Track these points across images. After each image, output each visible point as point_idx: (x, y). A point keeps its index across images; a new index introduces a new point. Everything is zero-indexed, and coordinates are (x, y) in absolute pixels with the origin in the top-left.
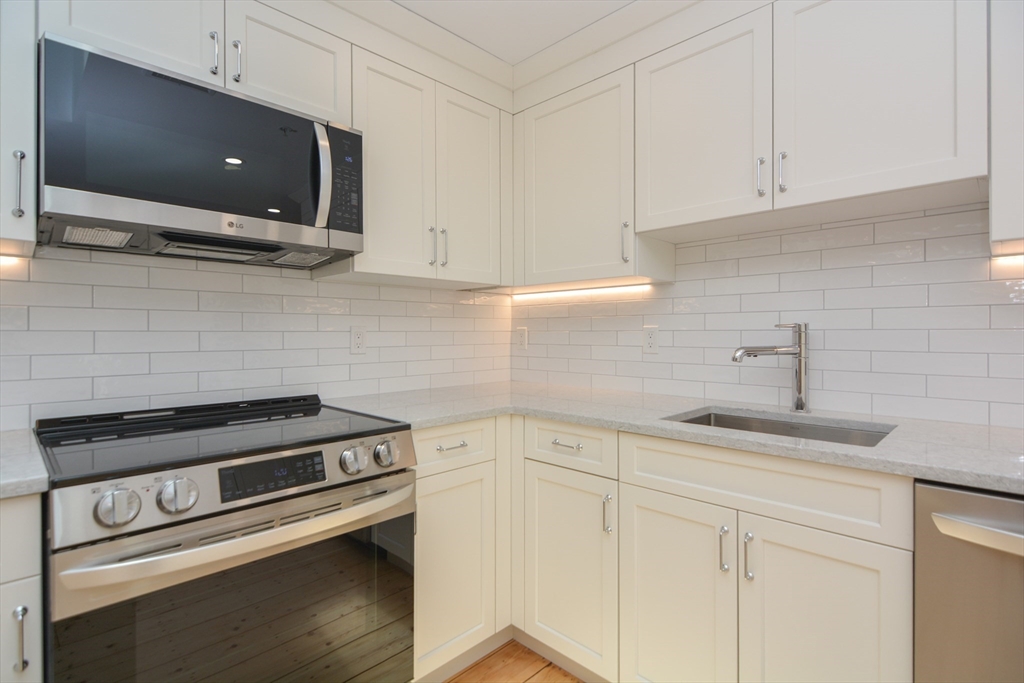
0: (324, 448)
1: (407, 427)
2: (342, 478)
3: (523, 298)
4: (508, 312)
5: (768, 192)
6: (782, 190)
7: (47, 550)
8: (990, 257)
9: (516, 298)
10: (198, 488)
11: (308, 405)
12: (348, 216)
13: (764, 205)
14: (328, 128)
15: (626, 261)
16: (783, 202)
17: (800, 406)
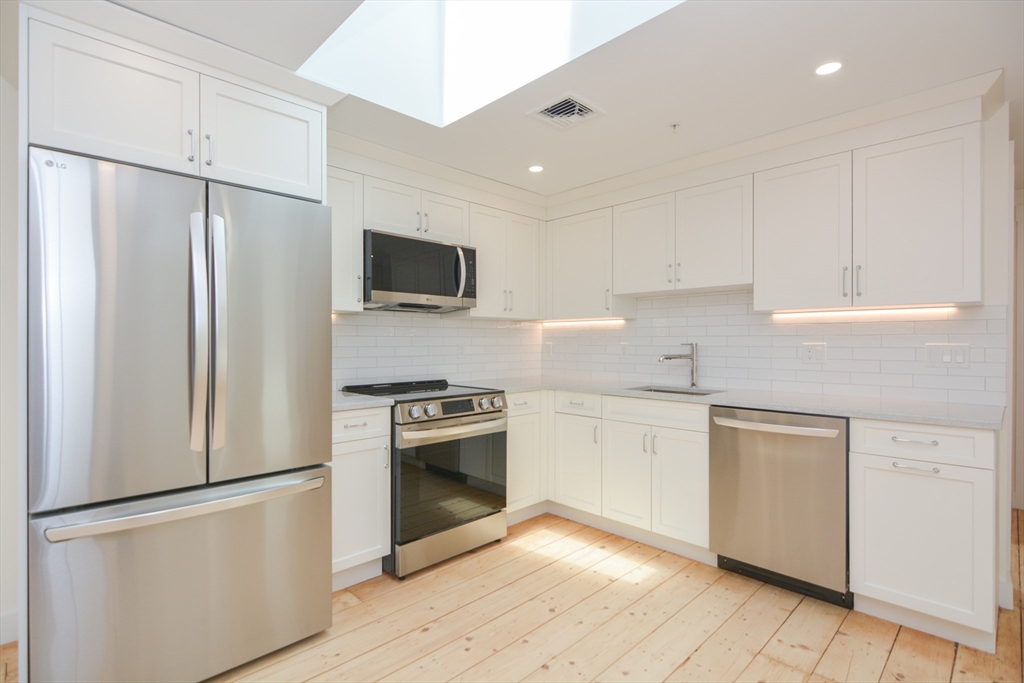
0: (473, 398)
1: (503, 392)
2: (480, 411)
3: (548, 324)
4: (541, 332)
5: (673, 280)
6: (679, 281)
7: (393, 424)
9: (545, 324)
10: (434, 409)
11: (442, 385)
12: (471, 292)
13: (670, 287)
14: (463, 249)
15: (608, 309)
16: (680, 286)
17: (693, 385)
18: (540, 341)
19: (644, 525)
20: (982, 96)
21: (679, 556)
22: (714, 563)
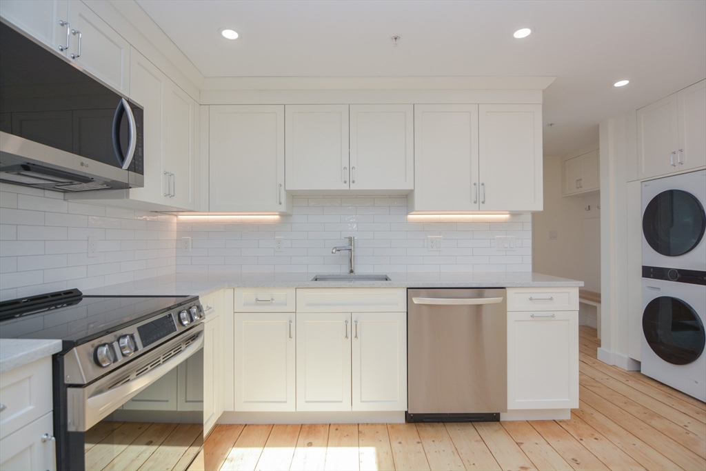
0: (172, 312)
3: (184, 217)
4: (175, 227)
5: (348, 181)
6: (353, 182)
8: (408, 214)
9: (180, 217)
12: (137, 166)
13: (345, 187)
15: (280, 204)
17: (352, 271)
18: (174, 236)
19: (344, 407)
20: (544, 91)
21: (372, 424)
22: (403, 420)
